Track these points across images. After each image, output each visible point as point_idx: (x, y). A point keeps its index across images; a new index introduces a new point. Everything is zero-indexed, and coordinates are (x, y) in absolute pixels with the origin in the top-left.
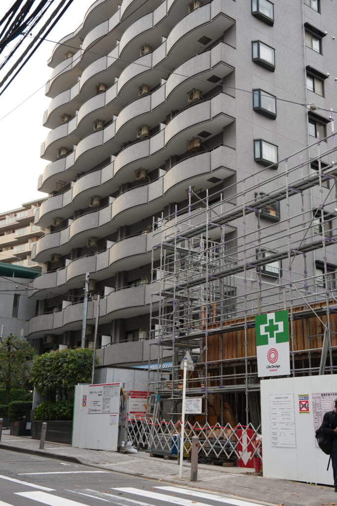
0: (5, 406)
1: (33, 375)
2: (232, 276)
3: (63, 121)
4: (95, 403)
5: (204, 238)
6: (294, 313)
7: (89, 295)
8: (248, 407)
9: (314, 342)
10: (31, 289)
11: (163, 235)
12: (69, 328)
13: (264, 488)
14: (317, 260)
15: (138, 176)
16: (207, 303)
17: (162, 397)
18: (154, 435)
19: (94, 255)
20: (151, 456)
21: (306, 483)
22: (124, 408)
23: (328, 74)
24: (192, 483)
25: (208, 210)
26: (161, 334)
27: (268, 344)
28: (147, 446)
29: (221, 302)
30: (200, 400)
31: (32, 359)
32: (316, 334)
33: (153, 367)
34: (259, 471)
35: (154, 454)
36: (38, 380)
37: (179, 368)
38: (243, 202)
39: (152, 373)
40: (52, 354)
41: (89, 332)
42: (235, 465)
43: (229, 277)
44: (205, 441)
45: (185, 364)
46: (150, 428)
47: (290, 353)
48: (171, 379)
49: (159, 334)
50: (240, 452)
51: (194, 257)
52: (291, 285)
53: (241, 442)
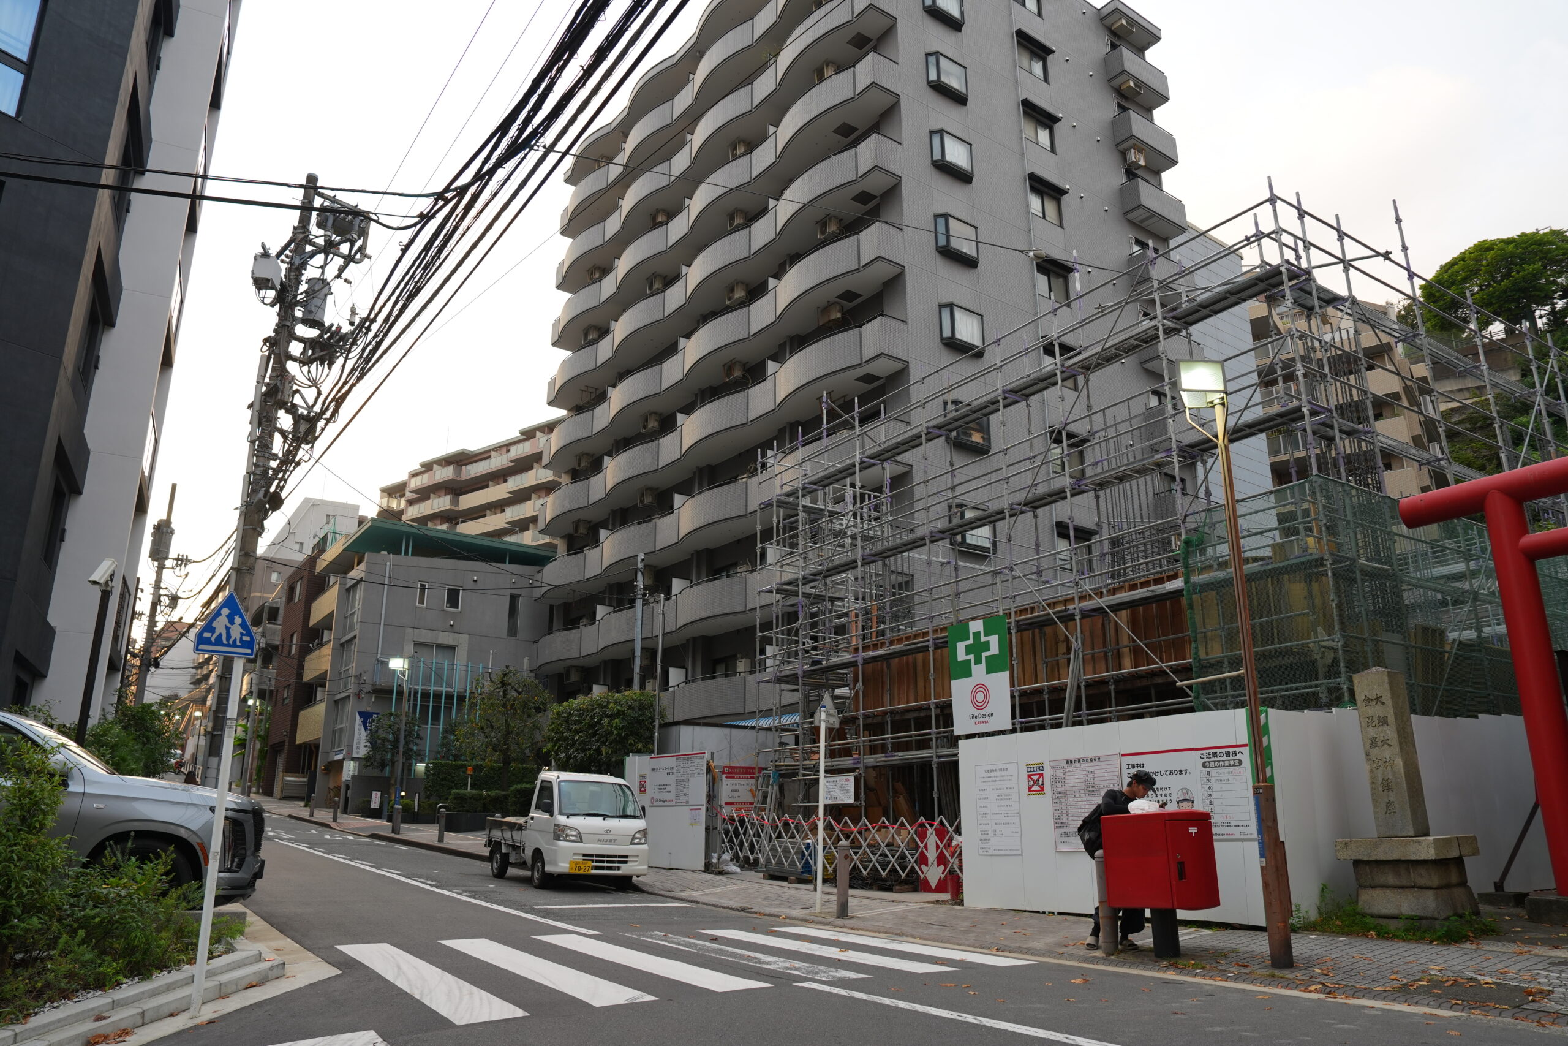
0: (503, 793)
1: (550, 739)
2: (906, 554)
3: (591, 279)
4: (662, 788)
5: (853, 485)
6: (1017, 618)
7: (644, 595)
8: (938, 790)
9: (1054, 670)
10: (539, 584)
11: (777, 482)
12: (608, 655)
13: (966, 924)
14: (1060, 520)
15: (728, 375)
16: (860, 604)
17: (781, 776)
18: (770, 842)
19: (650, 521)
20: (764, 878)
21: (1038, 912)
22: (714, 797)
23: (1068, 187)
24: (840, 921)
25: (859, 436)
26: (777, 662)
27: (970, 675)
28: (757, 860)
29: (885, 602)
30: (852, 778)
31: (545, 711)
32: (1057, 656)
33: (765, 723)
34: (958, 896)
35: (769, 875)
36: (559, 748)
37: (812, 723)
38: (922, 419)
39: (762, 734)
40: (580, 701)
41: (646, 662)
42: (915, 890)
43: (899, 556)
44: (861, 851)
45: (823, 716)
46: (762, 830)
47: (1012, 692)
48: (797, 743)
49: (774, 662)
50: (923, 866)
51: (834, 521)
52: (1011, 569)
53: (924, 850)
